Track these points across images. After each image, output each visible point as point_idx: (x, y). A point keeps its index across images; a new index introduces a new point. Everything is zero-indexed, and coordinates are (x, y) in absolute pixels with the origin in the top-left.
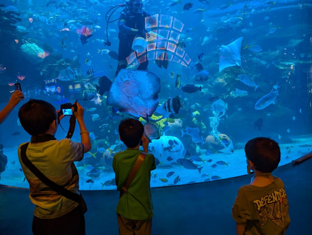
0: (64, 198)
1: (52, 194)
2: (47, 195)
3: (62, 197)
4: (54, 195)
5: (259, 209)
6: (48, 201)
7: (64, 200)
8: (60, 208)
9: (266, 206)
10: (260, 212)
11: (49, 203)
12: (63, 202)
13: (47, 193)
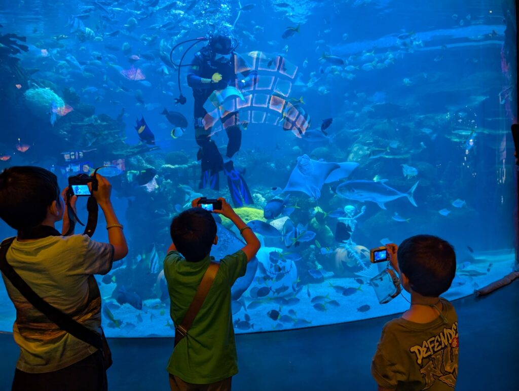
0: (70, 337)
1: (50, 330)
2: (42, 331)
3: (68, 334)
4: (54, 330)
5: (419, 361)
6: (42, 343)
7: (69, 340)
8: (62, 355)
9: (433, 357)
10: (421, 366)
11: (43, 345)
12: (68, 342)
13: (42, 327)
